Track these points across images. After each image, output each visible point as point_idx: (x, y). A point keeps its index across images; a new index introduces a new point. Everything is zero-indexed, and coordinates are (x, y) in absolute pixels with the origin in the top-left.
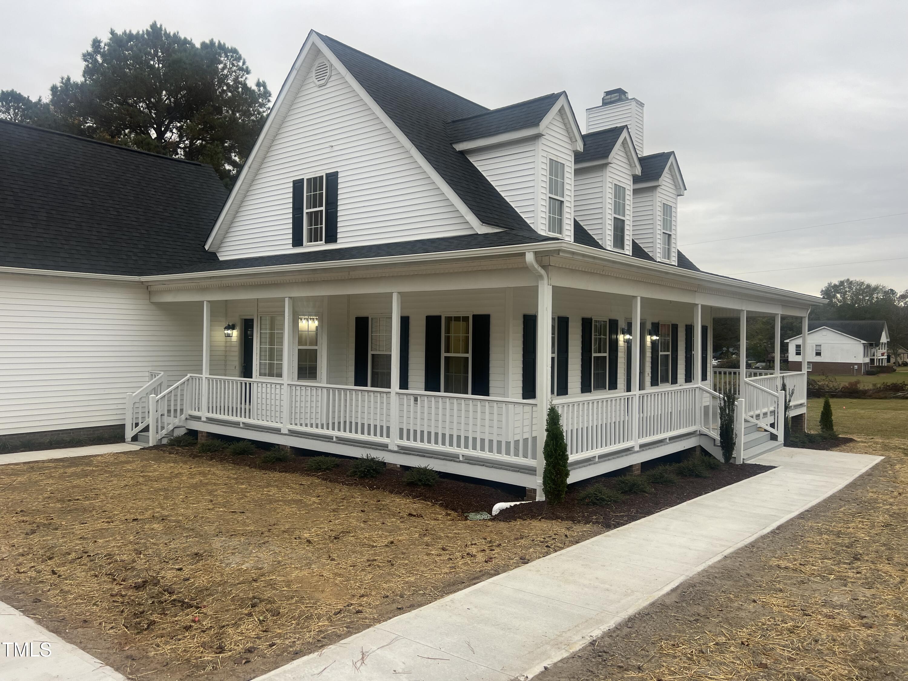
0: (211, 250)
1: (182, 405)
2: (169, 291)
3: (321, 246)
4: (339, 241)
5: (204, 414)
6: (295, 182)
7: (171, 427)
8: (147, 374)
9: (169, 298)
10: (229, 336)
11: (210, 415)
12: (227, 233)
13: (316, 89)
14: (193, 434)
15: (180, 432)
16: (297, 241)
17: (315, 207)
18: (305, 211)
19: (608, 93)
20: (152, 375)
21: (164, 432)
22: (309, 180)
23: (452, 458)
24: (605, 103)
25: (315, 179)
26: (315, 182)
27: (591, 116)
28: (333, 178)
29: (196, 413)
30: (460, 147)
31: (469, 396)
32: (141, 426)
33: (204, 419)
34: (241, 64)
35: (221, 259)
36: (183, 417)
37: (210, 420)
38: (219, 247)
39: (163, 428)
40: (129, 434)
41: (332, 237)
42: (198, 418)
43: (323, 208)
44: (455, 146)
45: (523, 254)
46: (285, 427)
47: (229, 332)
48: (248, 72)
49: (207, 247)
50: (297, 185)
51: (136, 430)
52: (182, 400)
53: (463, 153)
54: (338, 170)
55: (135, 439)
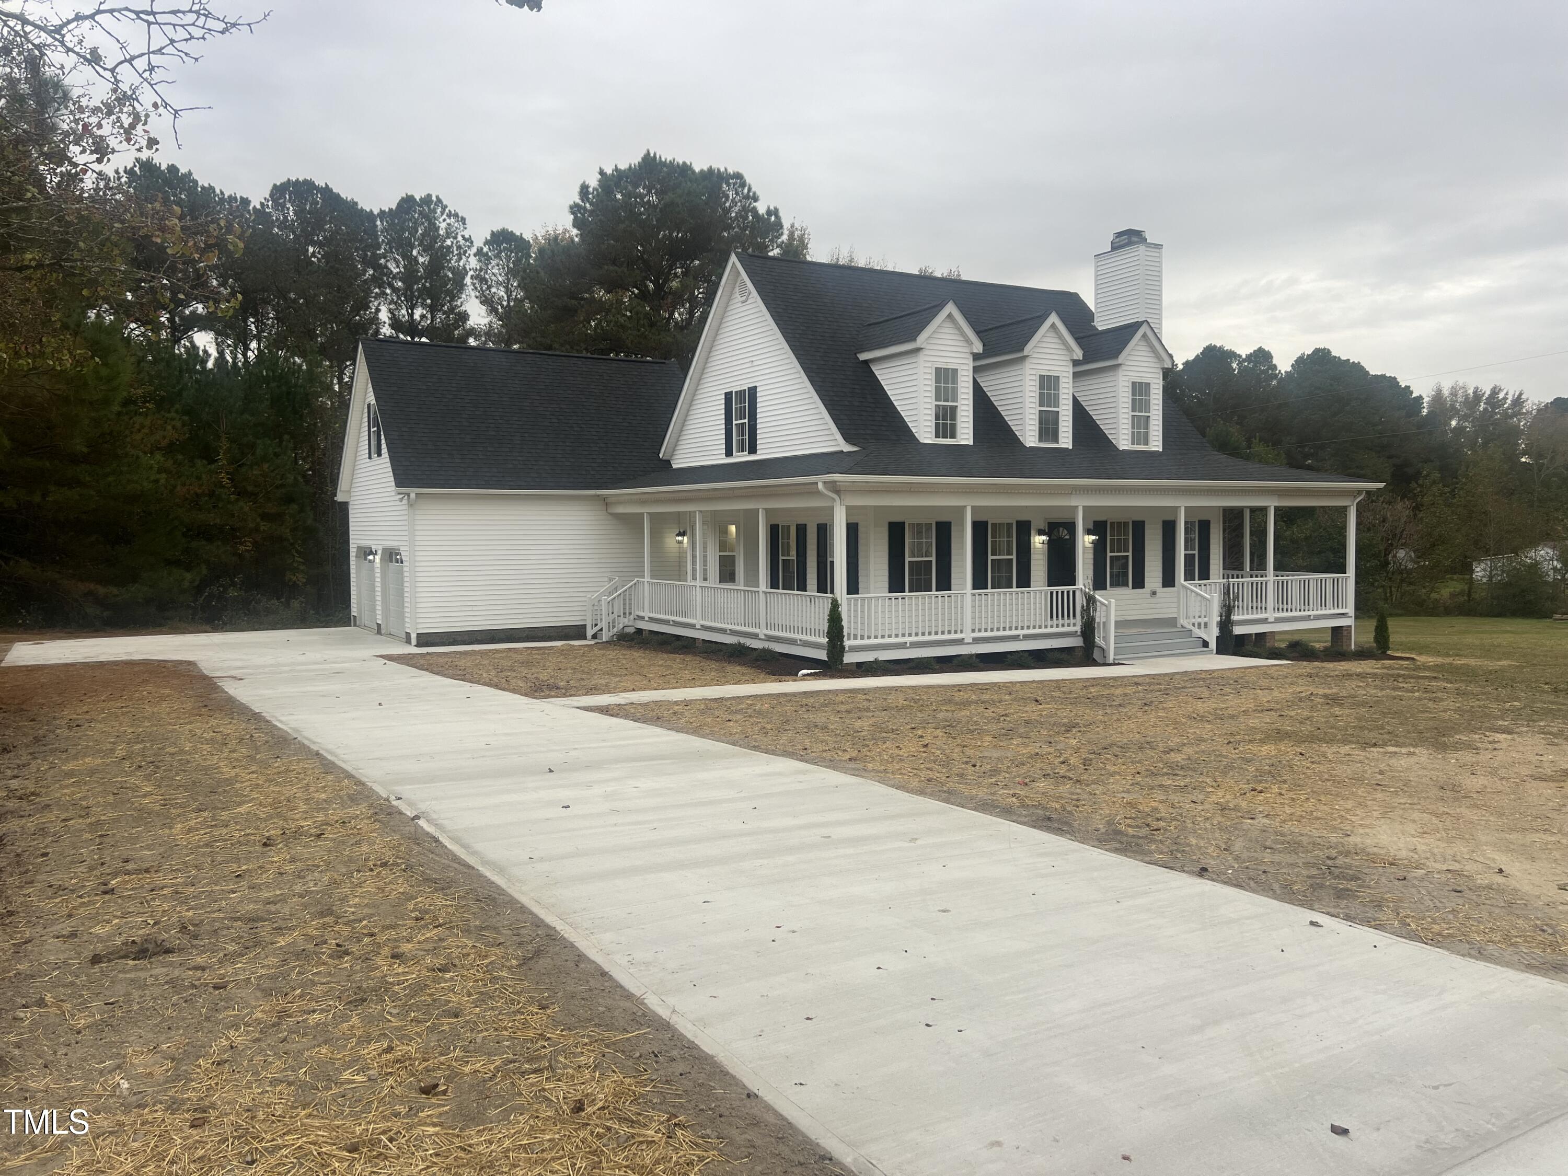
0: (665, 458)
1: (630, 608)
2: (620, 503)
3: (745, 457)
4: (758, 452)
5: (647, 614)
6: (726, 394)
7: (621, 626)
8: (606, 579)
9: (621, 510)
10: (681, 542)
11: (651, 615)
12: (678, 441)
13: (740, 305)
14: (639, 631)
15: (632, 630)
16: (729, 453)
17: (741, 419)
18: (734, 422)
19: (1119, 235)
20: (610, 580)
21: (615, 630)
22: (736, 392)
23: (792, 642)
24: (1115, 247)
25: (741, 391)
26: (740, 394)
27: (1099, 264)
28: (753, 391)
29: (641, 614)
30: (863, 356)
31: (796, 592)
32: (598, 628)
33: (647, 619)
34: (746, 191)
35: (674, 466)
36: (632, 617)
37: (652, 620)
38: (673, 455)
39: (614, 627)
40: (590, 632)
41: (753, 450)
42: (642, 618)
43: (746, 421)
44: (858, 355)
45: (817, 483)
46: (698, 622)
47: (680, 538)
48: (756, 199)
49: (661, 456)
50: (728, 396)
51: (596, 629)
52: (630, 604)
53: (866, 362)
54: (757, 384)
55: (594, 637)
